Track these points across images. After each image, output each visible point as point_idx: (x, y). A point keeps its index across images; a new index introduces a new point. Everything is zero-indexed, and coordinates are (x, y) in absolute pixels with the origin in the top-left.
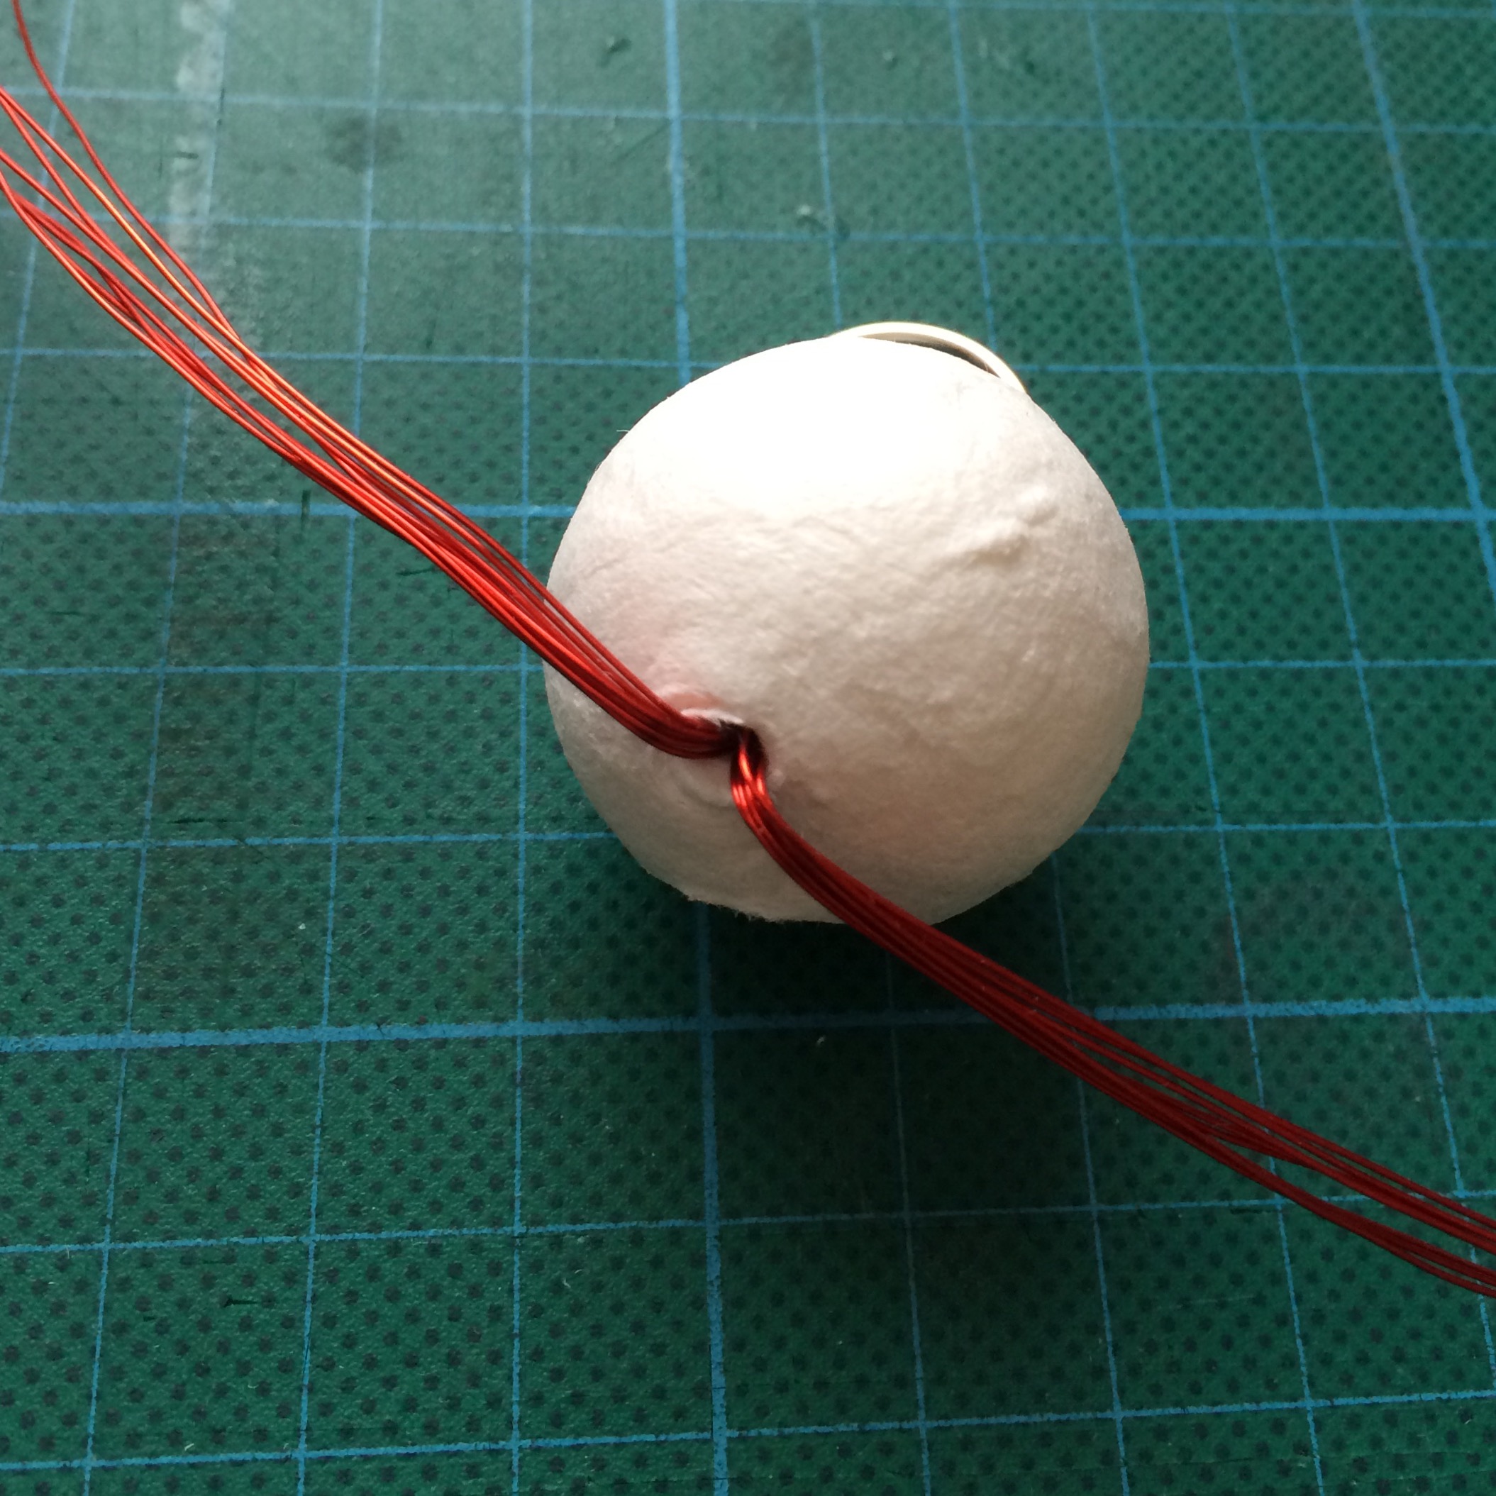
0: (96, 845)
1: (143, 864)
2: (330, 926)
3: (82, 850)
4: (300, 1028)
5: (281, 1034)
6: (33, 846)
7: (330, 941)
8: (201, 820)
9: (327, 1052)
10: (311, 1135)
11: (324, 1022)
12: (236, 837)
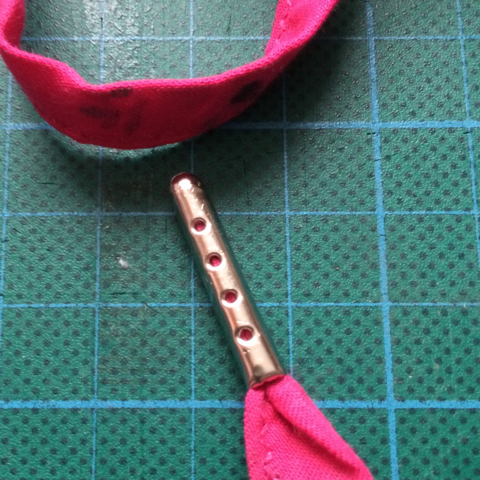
0: (73, 305)
1: (97, 315)
2: (193, 349)
3: (66, 307)
4: (181, 400)
5: (171, 403)
6: (42, 305)
7: (193, 357)
8: (123, 293)
9: (195, 413)
10: (189, 454)
11: (193, 398)
12: (142, 302)
